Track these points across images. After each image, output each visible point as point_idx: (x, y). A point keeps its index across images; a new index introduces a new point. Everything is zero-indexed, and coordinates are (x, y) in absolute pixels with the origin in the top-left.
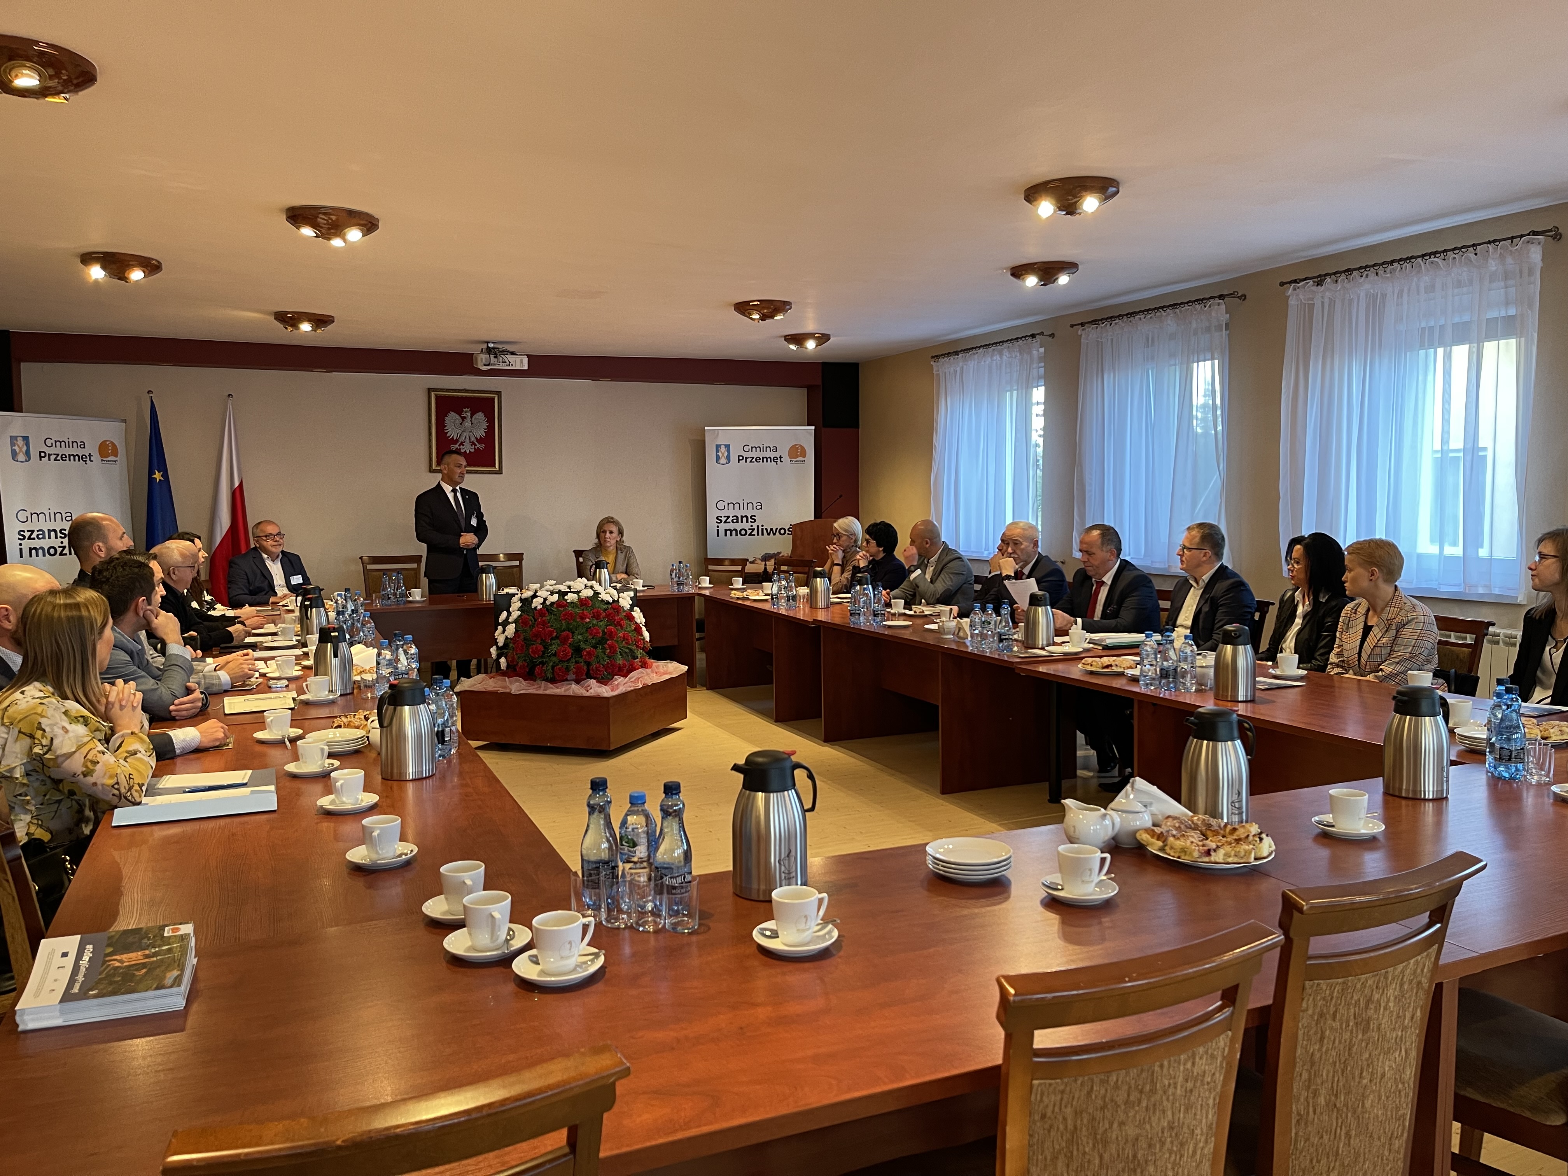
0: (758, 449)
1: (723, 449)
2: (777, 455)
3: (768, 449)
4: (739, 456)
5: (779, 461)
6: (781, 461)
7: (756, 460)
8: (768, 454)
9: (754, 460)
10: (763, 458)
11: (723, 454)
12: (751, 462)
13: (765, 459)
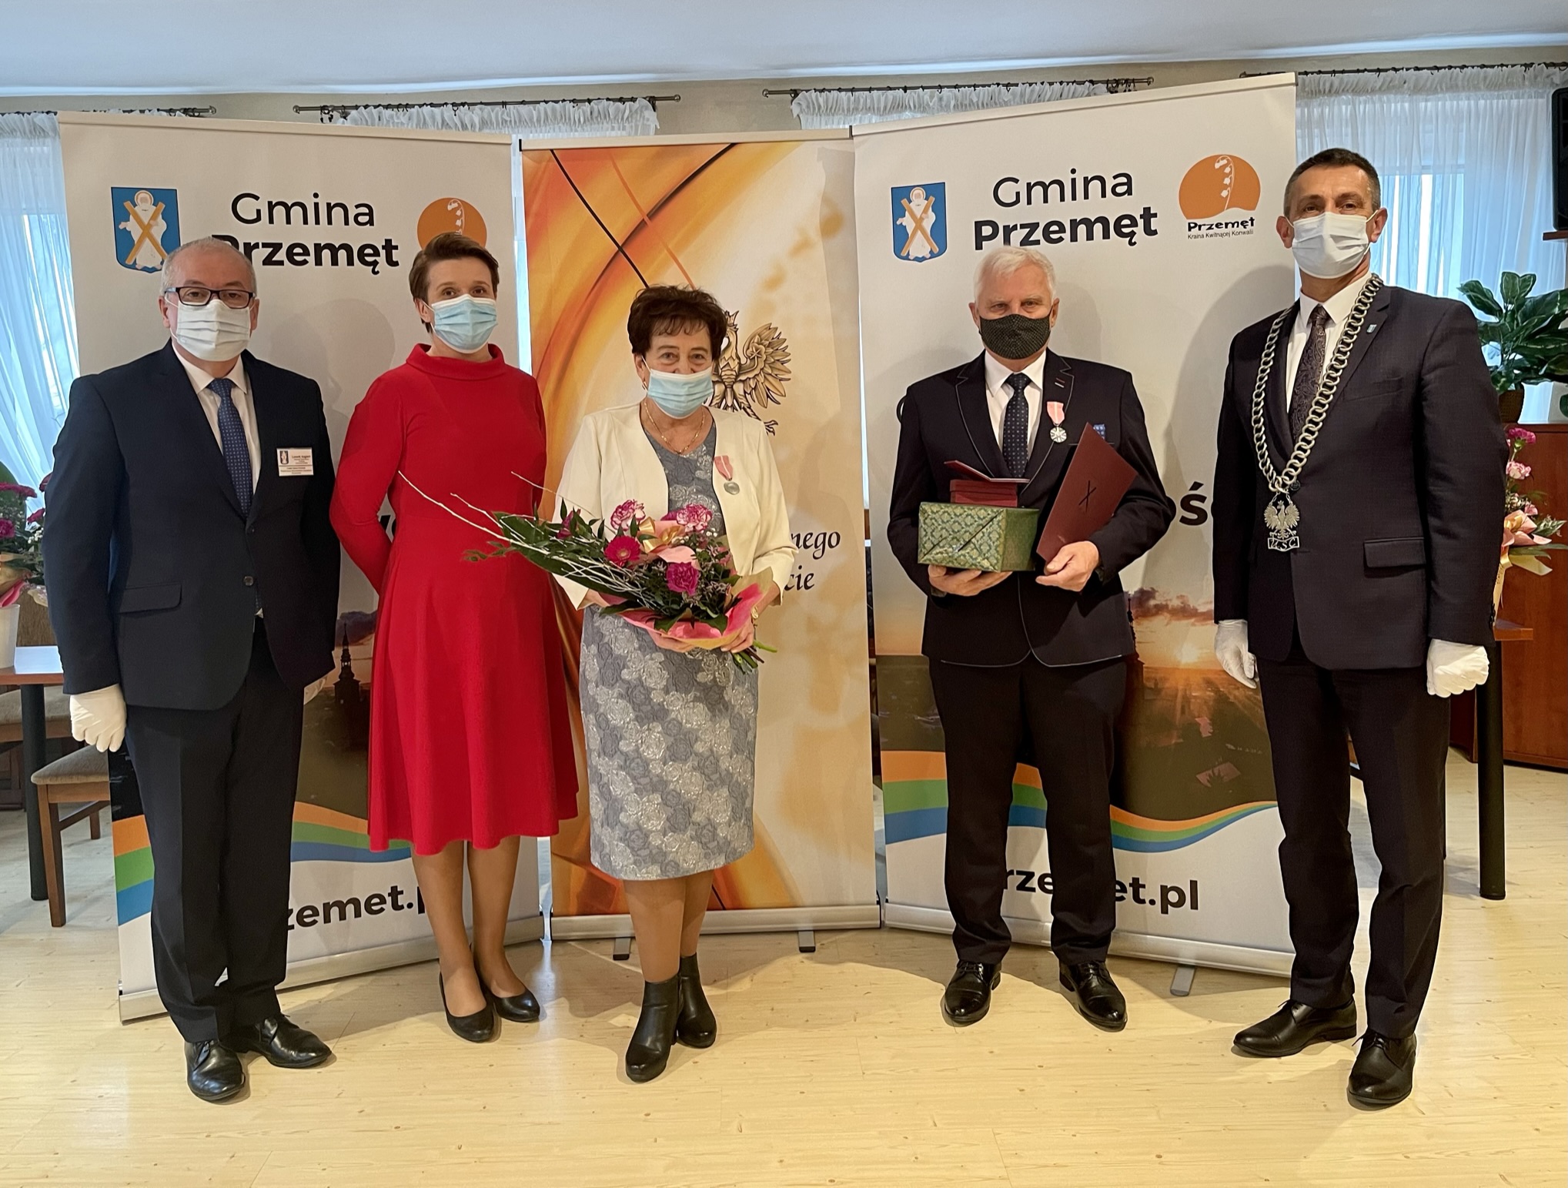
0: (1054, 190)
1: (918, 203)
2: (1132, 206)
3: (1095, 186)
4: (979, 225)
5: (1139, 229)
6: (1150, 232)
7: (1046, 233)
8: (1095, 206)
9: (1038, 235)
10: (1074, 224)
11: (919, 222)
12: (1025, 242)
13: (1082, 230)
